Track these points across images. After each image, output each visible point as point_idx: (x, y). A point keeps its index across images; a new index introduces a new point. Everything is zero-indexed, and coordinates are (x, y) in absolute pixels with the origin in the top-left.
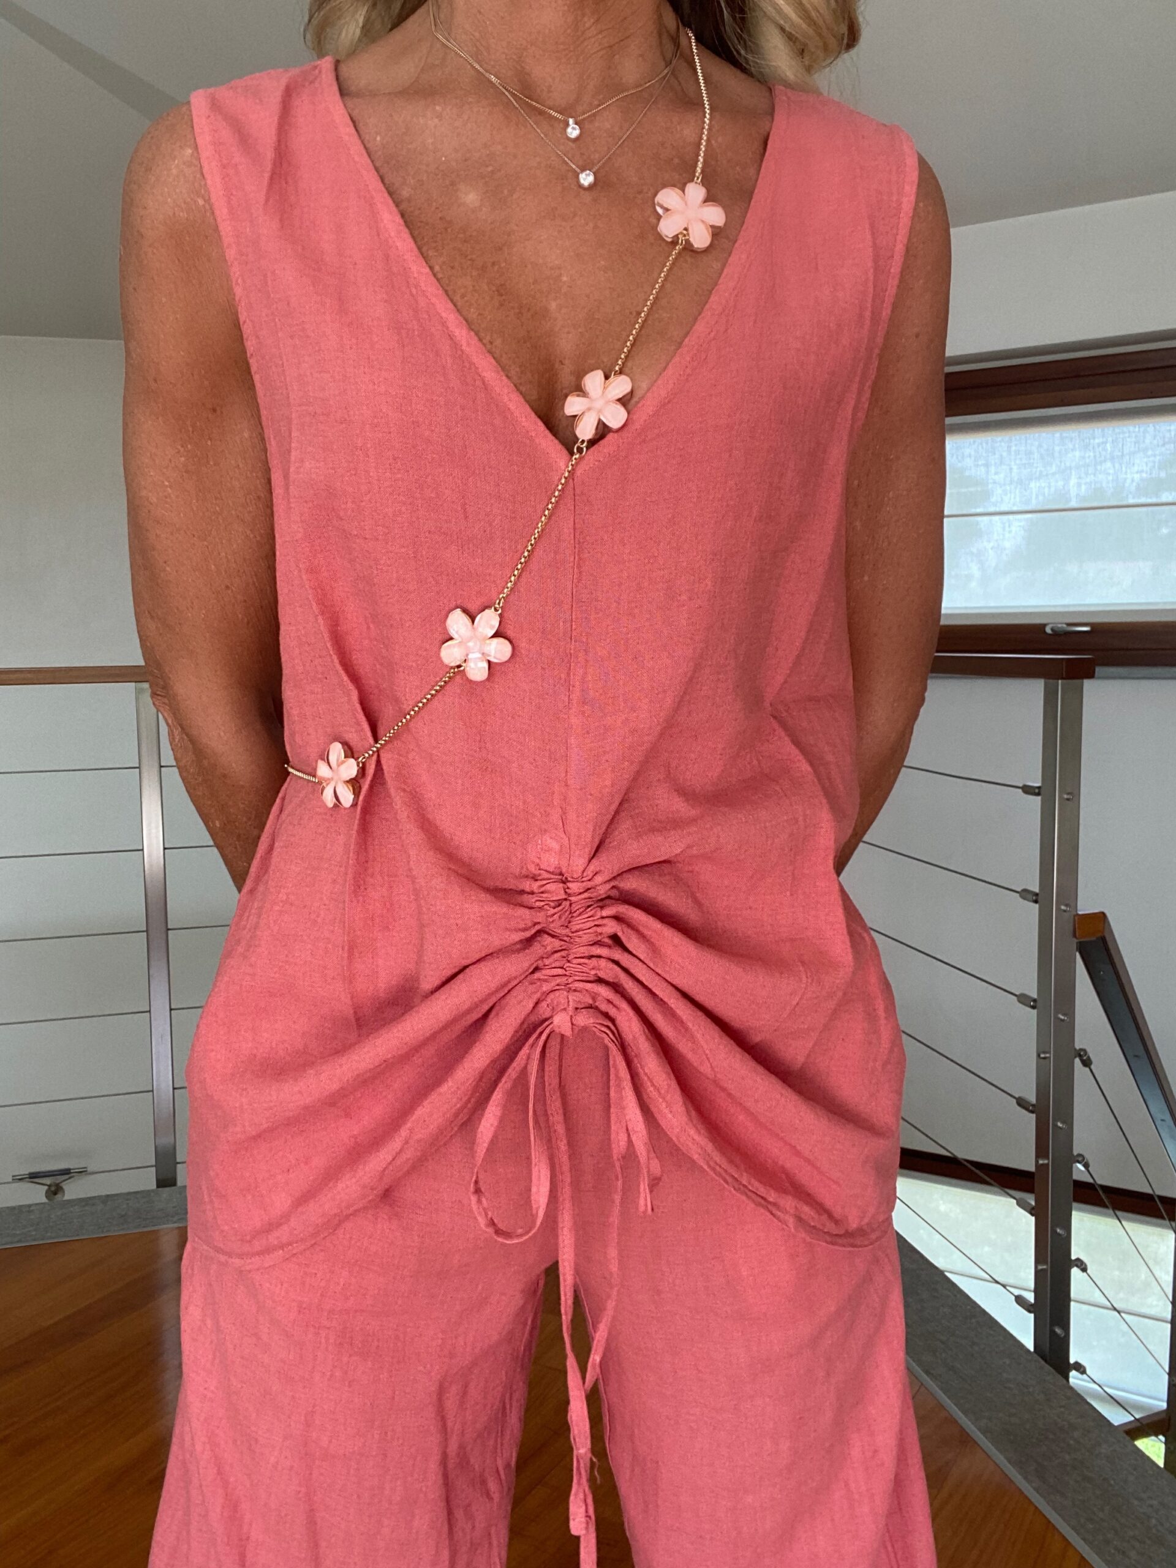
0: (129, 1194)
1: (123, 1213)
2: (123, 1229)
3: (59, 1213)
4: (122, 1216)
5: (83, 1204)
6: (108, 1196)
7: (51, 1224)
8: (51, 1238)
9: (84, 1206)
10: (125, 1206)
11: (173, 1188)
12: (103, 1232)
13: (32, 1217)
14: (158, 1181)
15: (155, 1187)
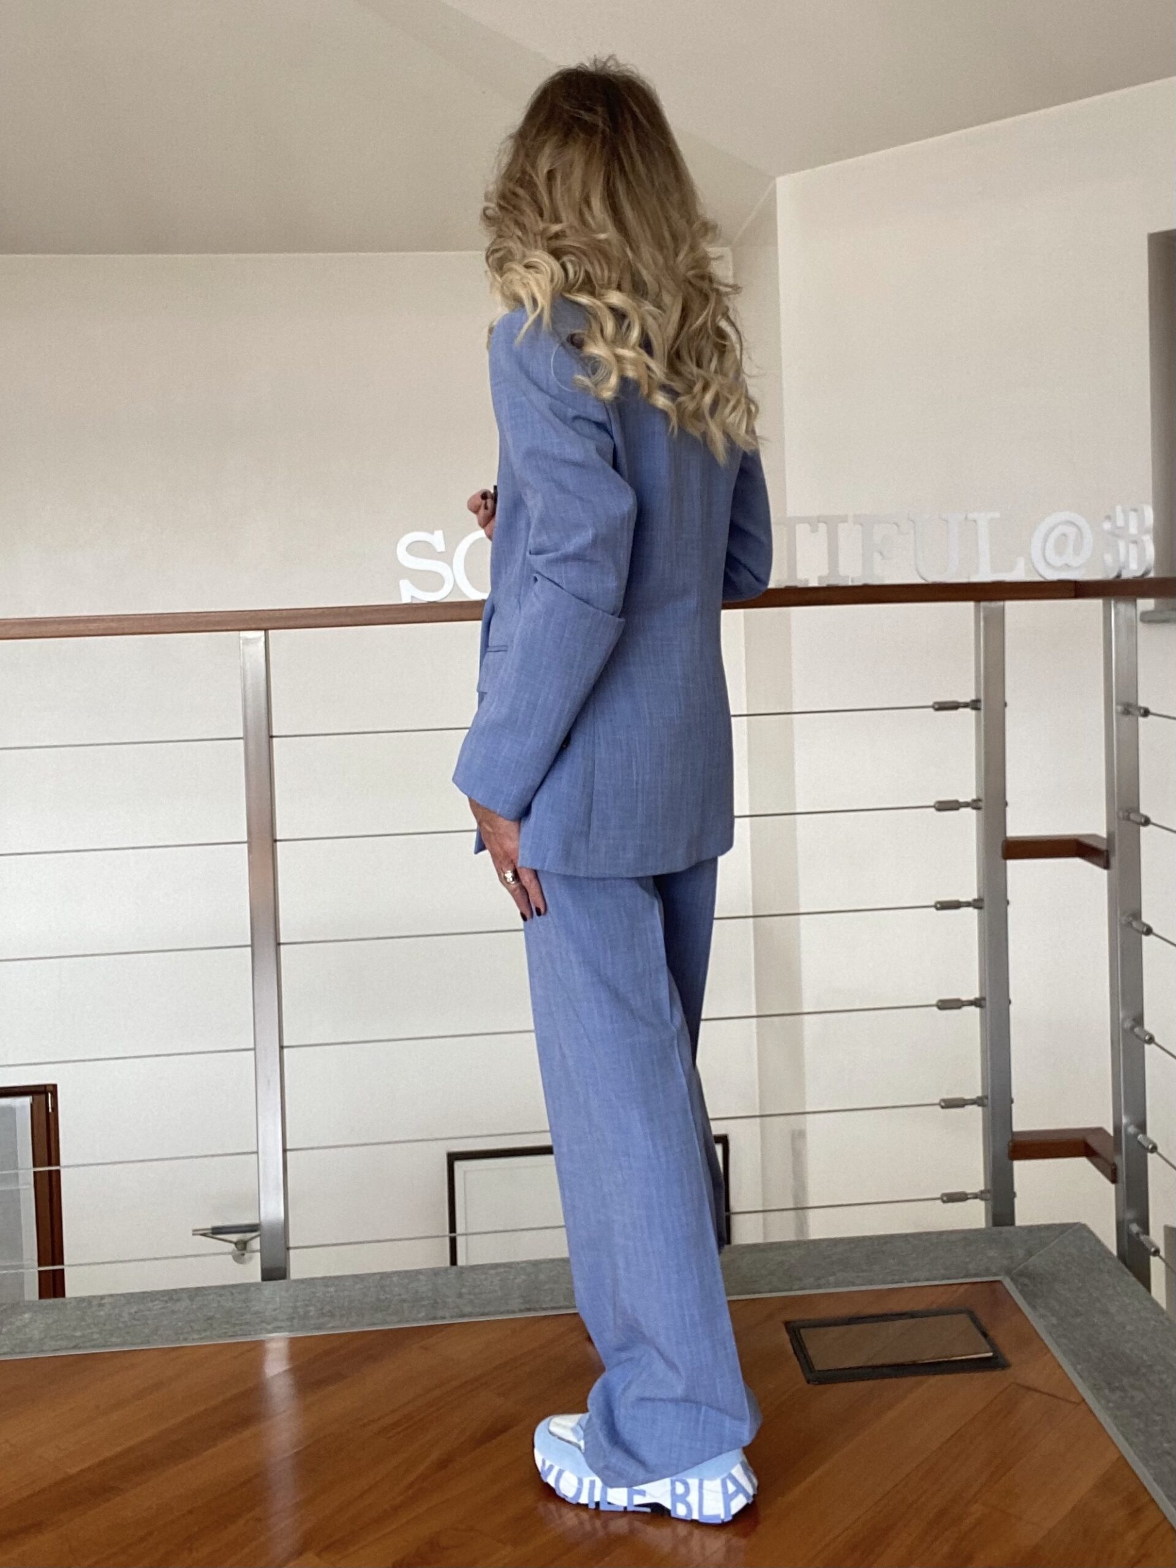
0: (224, 1287)
1: (211, 1314)
2: (202, 1339)
3: (133, 1311)
4: (209, 1319)
5: (166, 1298)
6: (198, 1289)
7: (121, 1325)
8: (117, 1345)
9: (166, 1302)
10: (216, 1305)
11: (282, 1281)
12: (178, 1339)
13: (102, 1313)
14: (263, 1271)
15: (257, 1277)
